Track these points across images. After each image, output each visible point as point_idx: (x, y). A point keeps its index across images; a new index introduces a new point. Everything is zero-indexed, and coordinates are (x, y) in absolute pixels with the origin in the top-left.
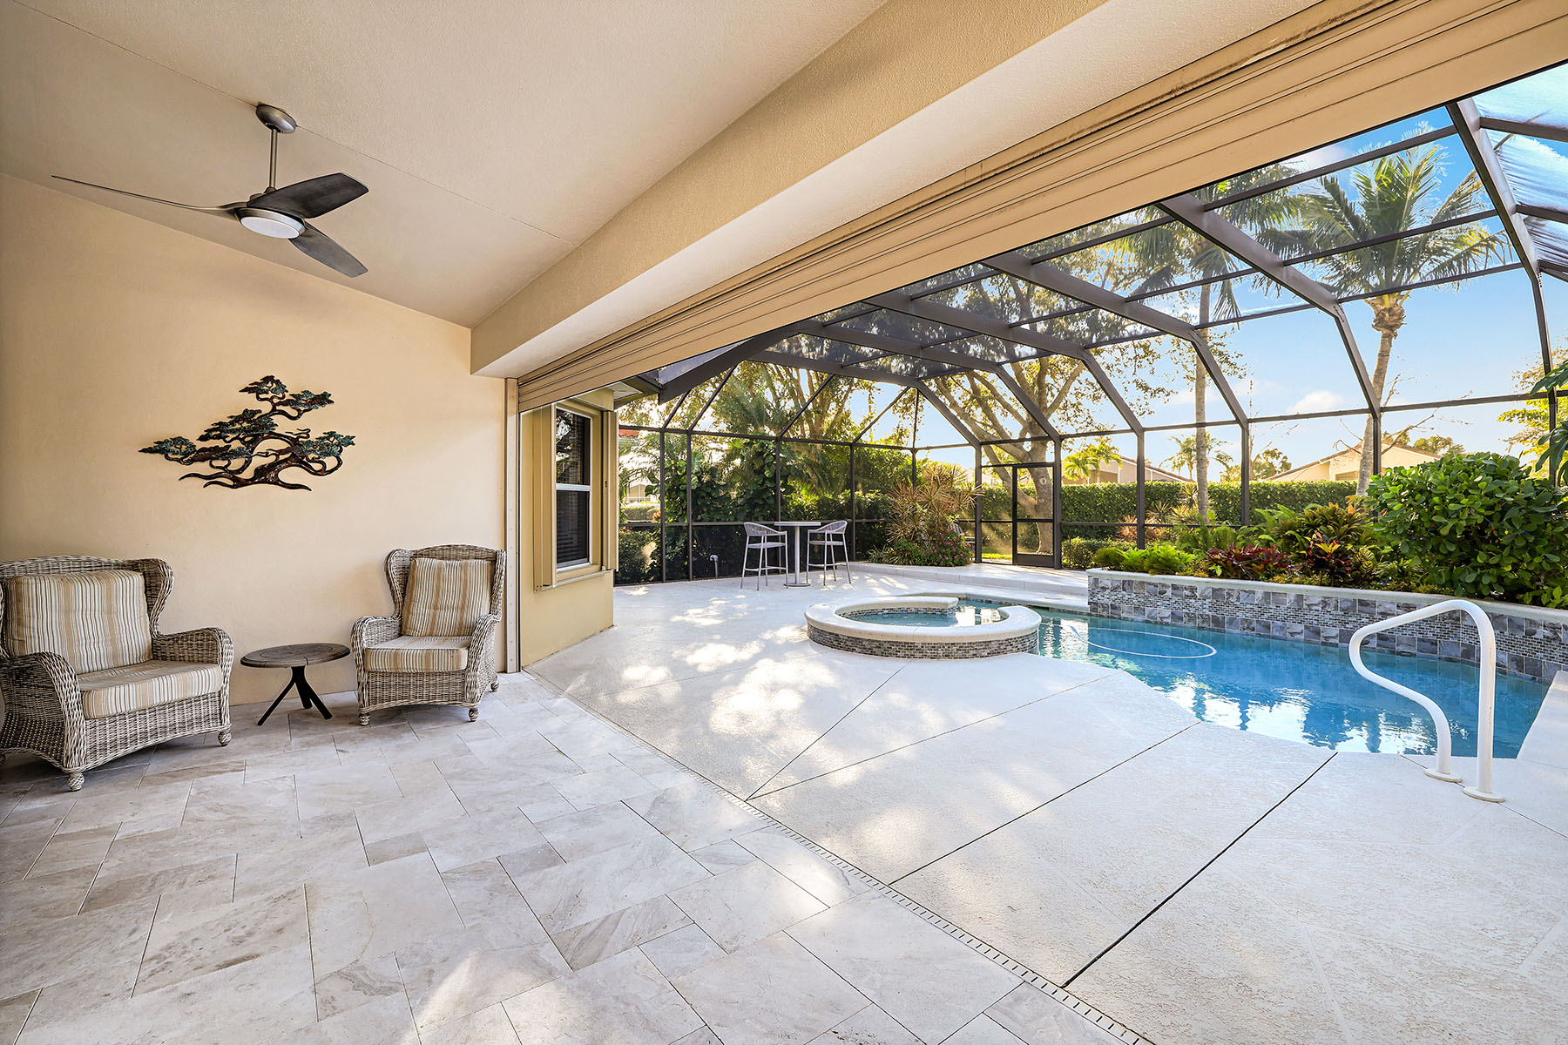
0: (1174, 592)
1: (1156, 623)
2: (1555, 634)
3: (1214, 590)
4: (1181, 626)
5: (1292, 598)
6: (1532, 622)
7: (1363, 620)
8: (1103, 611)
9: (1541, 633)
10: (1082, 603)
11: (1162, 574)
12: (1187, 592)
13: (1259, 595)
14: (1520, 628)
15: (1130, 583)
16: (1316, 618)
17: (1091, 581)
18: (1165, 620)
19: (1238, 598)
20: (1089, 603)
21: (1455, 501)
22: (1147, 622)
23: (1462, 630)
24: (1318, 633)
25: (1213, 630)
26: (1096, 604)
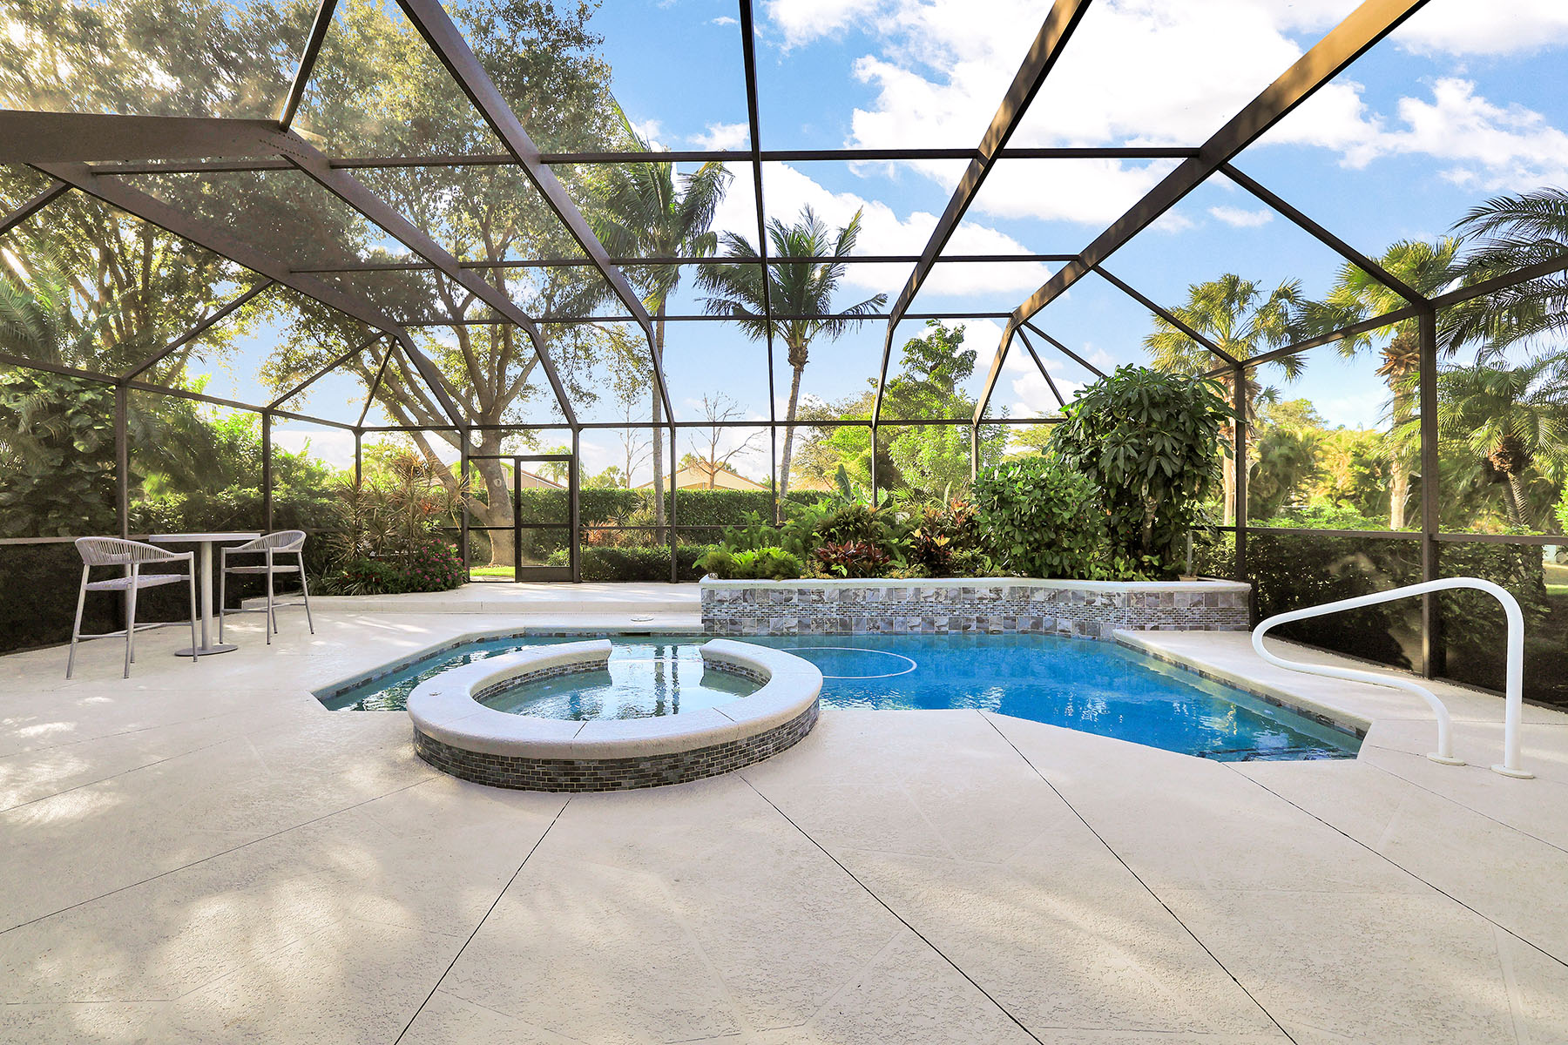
0: (801, 597)
1: (782, 635)
2: (1111, 600)
3: (842, 592)
4: (808, 635)
5: (911, 593)
6: (1092, 594)
7: (966, 606)
8: (721, 628)
9: (1099, 601)
10: (694, 621)
11: (789, 578)
12: (815, 597)
13: (883, 592)
14: (1082, 598)
15: (752, 592)
16: (931, 609)
17: (705, 594)
18: (792, 630)
19: (864, 597)
20: (703, 621)
22: (772, 635)
23: (1031, 606)
24: (932, 623)
25: (841, 634)
26: (712, 621)
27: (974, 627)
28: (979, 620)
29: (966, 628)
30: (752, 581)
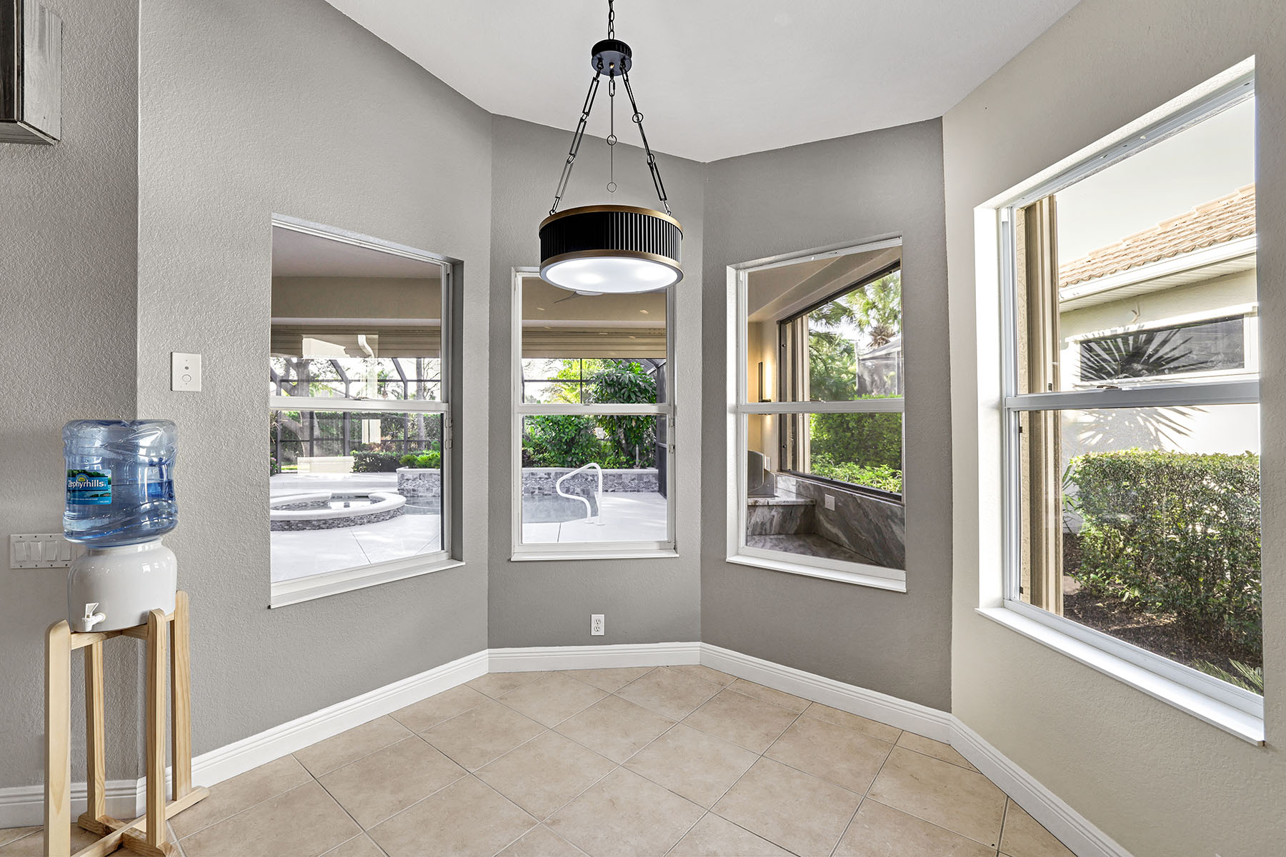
8: (407, 493)
9: (590, 478)
10: (394, 490)
15: (424, 475)
17: (400, 477)
20: (399, 490)
21: (567, 428)
22: (434, 496)
26: (403, 489)
27: (537, 491)
28: (539, 489)
29: (532, 493)
30: (424, 469)
